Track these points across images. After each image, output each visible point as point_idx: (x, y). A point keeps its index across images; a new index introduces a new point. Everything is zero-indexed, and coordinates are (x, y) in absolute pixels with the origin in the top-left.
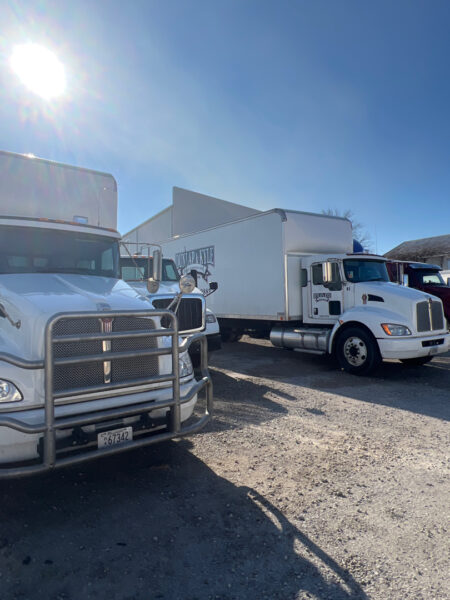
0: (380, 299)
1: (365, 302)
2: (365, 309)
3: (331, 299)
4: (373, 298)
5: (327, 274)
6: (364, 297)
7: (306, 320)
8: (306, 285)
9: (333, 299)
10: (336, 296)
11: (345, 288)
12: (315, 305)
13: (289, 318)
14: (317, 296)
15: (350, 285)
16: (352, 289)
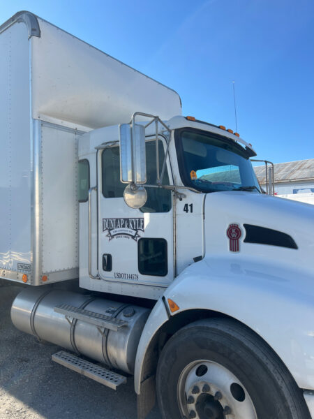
0: (284, 241)
1: (234, 247)
2: (236, 267)
3: (142, 235)
4: (258, 235)
5: (132, 170)
6: (233, 232)
7: (87, 283)
8: (84, 199)
9: (146, 234)
10: (154, 225)
11: (180, 205)
12: (107, 246)
13: (44, 277)
14: (111, 225)
15: (194, 197)
16: (198, 208)
